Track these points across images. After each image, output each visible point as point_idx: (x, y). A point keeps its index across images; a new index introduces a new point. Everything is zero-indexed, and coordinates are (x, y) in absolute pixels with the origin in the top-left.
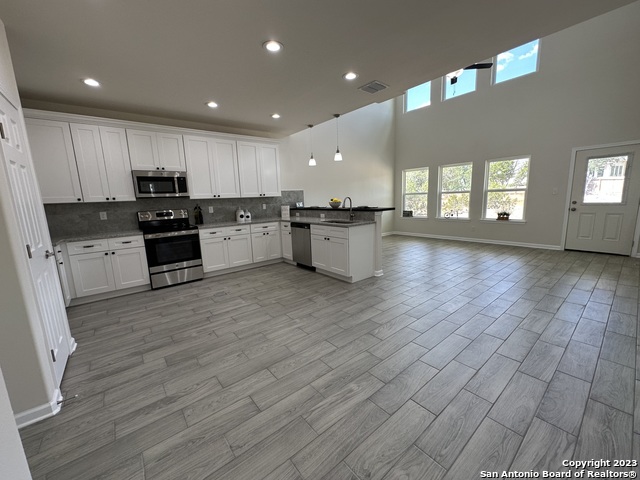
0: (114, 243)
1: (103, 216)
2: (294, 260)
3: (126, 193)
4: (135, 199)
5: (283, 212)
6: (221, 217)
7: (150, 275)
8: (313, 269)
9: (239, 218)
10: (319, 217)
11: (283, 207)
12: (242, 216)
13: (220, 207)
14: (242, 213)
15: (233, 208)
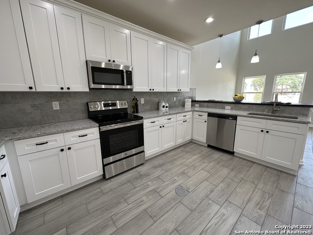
0: (70, 138)
1: (56, 105)
2: (206, 143)
3: (79, 84)
4: (88, 90)
5: (186, 104)
6: (148, 107)
7: (104, 166)
8: (232, 153)
9: (161, 108)
10: (224, 108)
11: (186, 100)
12: (163, 107)
13: (148, 99)
14: (164, 104)
15: (157, 100)
